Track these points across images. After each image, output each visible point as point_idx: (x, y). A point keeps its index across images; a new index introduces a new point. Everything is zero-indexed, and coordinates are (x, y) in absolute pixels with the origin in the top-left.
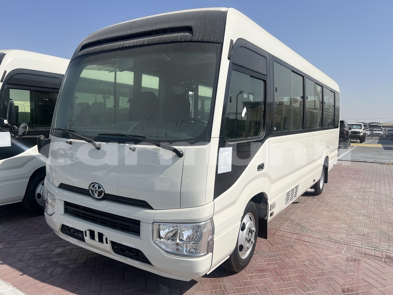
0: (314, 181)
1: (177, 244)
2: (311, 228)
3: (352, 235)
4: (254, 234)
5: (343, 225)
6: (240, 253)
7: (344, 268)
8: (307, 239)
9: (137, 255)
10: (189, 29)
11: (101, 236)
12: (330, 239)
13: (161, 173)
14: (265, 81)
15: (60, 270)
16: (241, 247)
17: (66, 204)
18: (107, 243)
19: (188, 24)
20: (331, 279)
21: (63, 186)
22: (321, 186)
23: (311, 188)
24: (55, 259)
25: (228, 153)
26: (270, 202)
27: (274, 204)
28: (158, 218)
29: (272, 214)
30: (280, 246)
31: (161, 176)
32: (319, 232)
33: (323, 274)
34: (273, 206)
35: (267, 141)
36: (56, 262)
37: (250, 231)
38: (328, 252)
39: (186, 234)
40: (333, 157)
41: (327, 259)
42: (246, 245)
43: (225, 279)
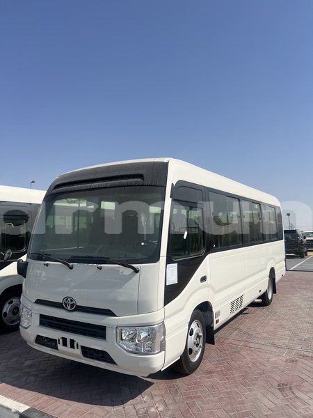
0: (260, 291)
1: (136, 345)
2: (257, 336)
3: (294, 340)
4: (201, 339)
5: (287, 332)
6: (190, 356)
7: (282, 367)
8: (252, 345)
9: (103, 356)
10: (141, 176)
11: (72, 342)
12: (273, 345)
13: (120, 288)
14: (202, 209)
15: (32, 378)
16: (191, 351)
17: (42, 316)
18: (78, 348)
19: (140, 172)
20: (270, 377)
21: (39, 302)
22: (270, 297)
23: (258, 298)
24: (27, 370)
25: (174, 268)
26: (215, 310)
27: (219, 312)
28: (120, 323)
29: (217, 321)
30: (227, 352)
31: (120, 290)
32: (264, 339)
33: (264, 373)
34: (218, 314)
35: (207, 257)
36: (28, 372)
37: (198, 336)
38: (271, 356)
39: (143, 335)
40: (280, 268)
41: (268, 361)
42: (195, 348)
43: (178, 380)
